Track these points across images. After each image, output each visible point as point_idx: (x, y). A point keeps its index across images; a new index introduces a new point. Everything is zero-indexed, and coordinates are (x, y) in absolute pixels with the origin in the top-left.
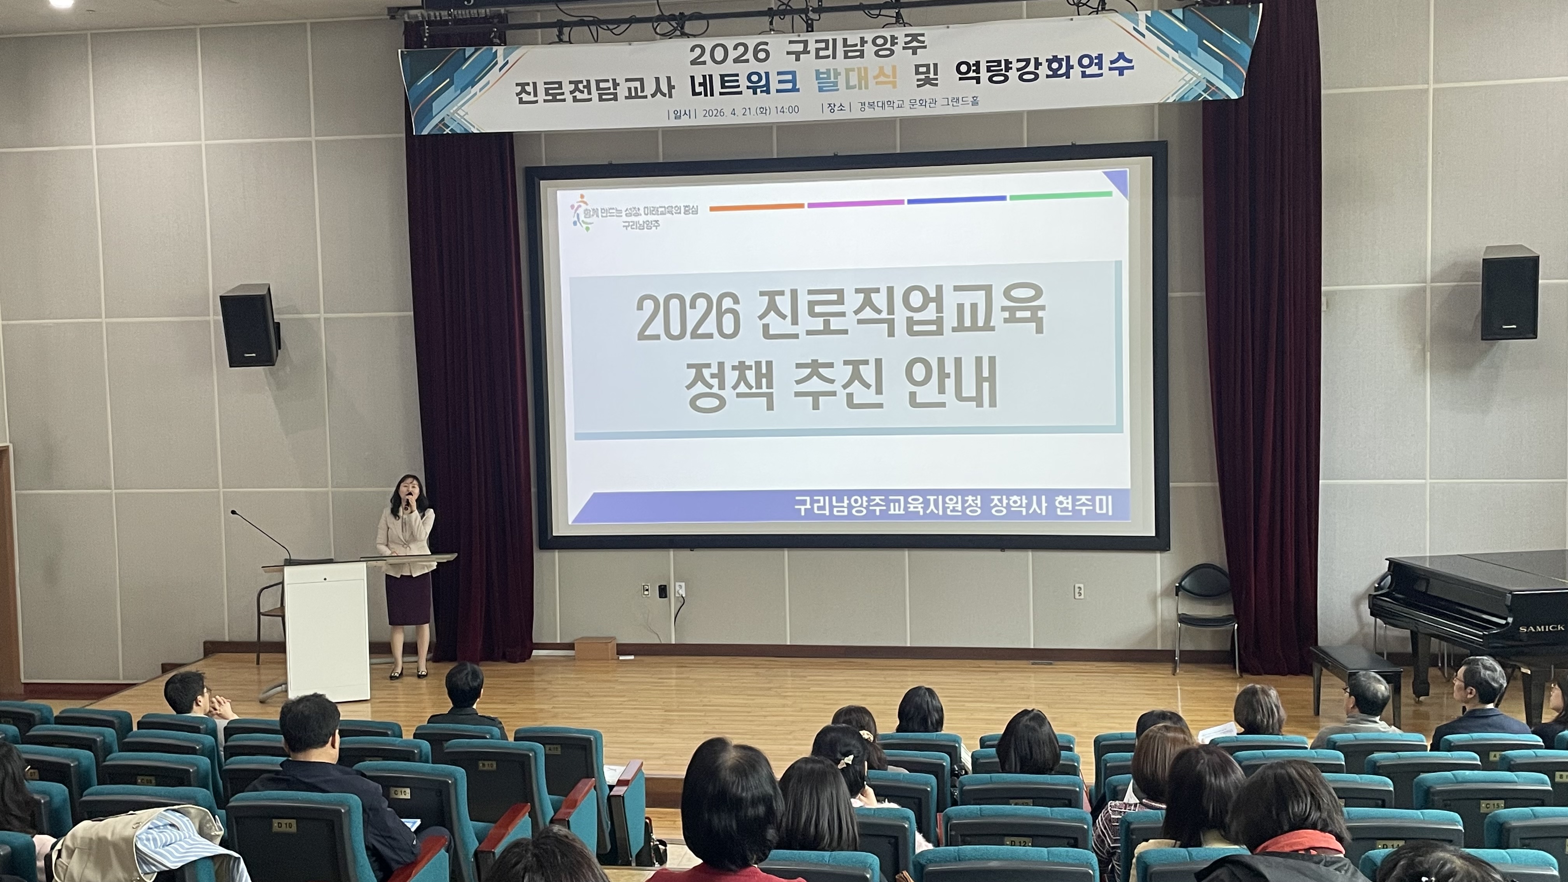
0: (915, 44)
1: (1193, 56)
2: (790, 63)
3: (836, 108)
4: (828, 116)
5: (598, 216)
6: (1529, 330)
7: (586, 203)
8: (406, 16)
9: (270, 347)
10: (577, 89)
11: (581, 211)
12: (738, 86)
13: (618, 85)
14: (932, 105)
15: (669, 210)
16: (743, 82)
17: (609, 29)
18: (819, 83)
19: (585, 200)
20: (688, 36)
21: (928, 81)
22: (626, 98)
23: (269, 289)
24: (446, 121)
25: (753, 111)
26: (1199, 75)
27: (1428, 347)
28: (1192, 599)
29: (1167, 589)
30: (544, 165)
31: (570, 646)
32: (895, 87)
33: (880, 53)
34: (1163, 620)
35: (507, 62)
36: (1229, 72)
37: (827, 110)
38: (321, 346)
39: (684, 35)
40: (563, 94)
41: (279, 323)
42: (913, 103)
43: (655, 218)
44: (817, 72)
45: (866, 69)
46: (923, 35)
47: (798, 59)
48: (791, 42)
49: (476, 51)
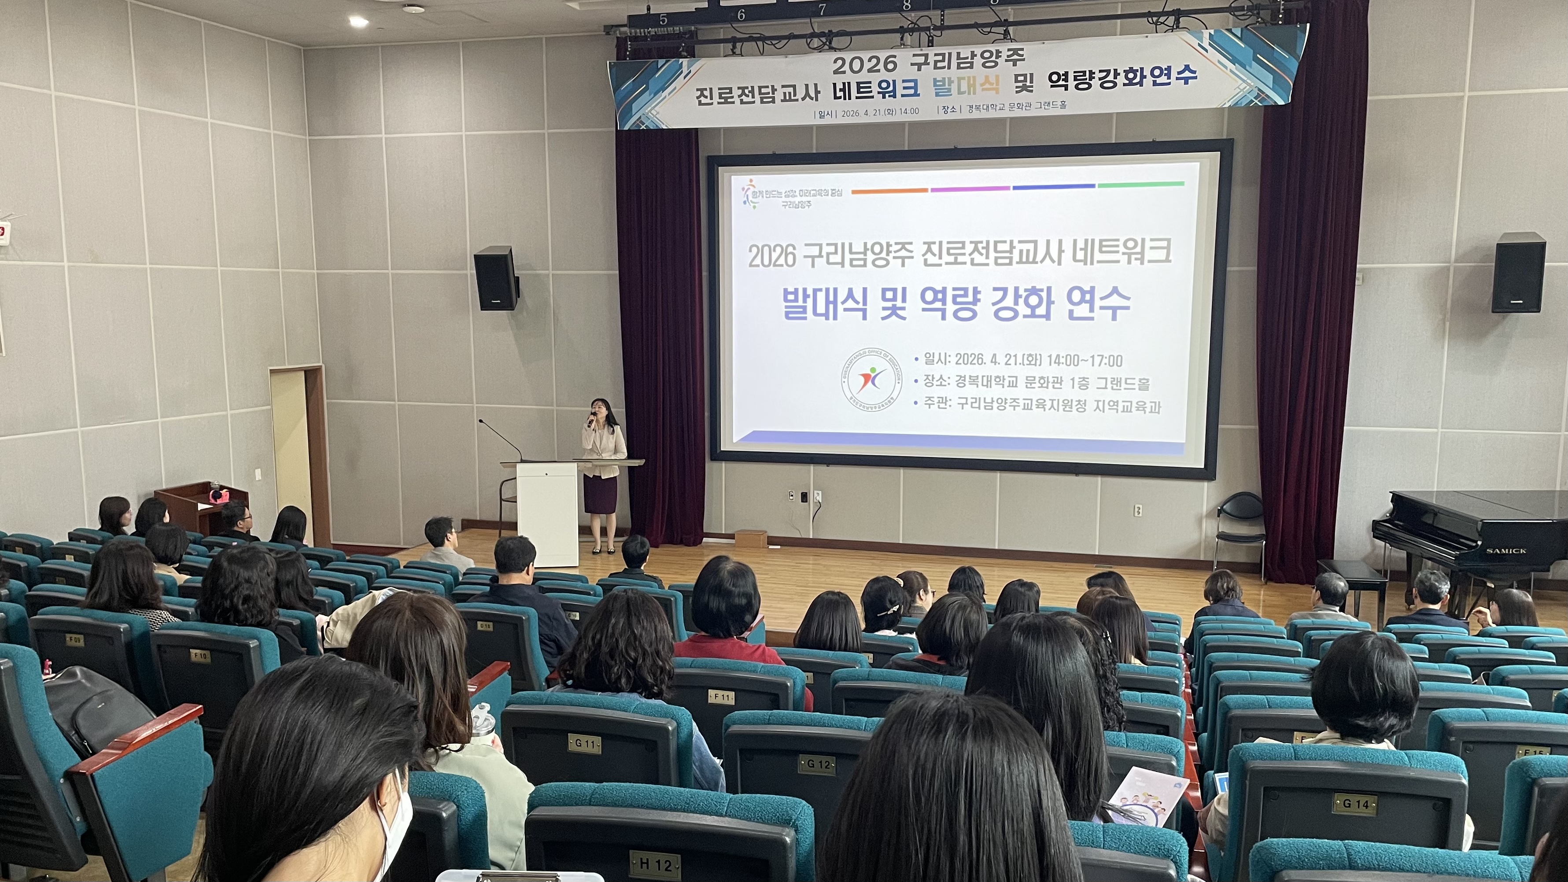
0: (1015, 57)
1: (1248, 68)
2: (913, 73)
3: (949, 110)
4: (942, 117)
5: (763, 197)
6: (1534, 305)
7: (754, 186)
8: (618, 32)
9: (511, 298)
10: (743, 93)
11: (750, 193)
12: (871, 92)
13: (776, 90)
14: (1027, 108)
15: (819, 193)
16: (875, 88)
17: (772, 44)
18: (936, 89)
19: (753, 183)
20: (835, 50)
21: (1025, 88)
22: (782, 101)
23: (511, 250)
24: (642, 119)
25: (882, 112)
26: (1252, 84)
27: (1448, 316)
28: (1232, 520)
29: (1210, 512)
30: (722, 154)
31: (731, 536)
32: (997, 93)
33: (987, 65)
34: (1206, 537)
35: (690, 71)
36: (1278, 83)
37: (942, 111)
38: (549, 296)
39: (831, 49)
40: (732, 97)
41: (518, 277)
42: (1012, 106)
43: (808, 199)
44: (935, 80)
45: (974, 78)
46: (1022, 49)
47: (919, 69)
48: (914, 55)
49: (667, 62)
